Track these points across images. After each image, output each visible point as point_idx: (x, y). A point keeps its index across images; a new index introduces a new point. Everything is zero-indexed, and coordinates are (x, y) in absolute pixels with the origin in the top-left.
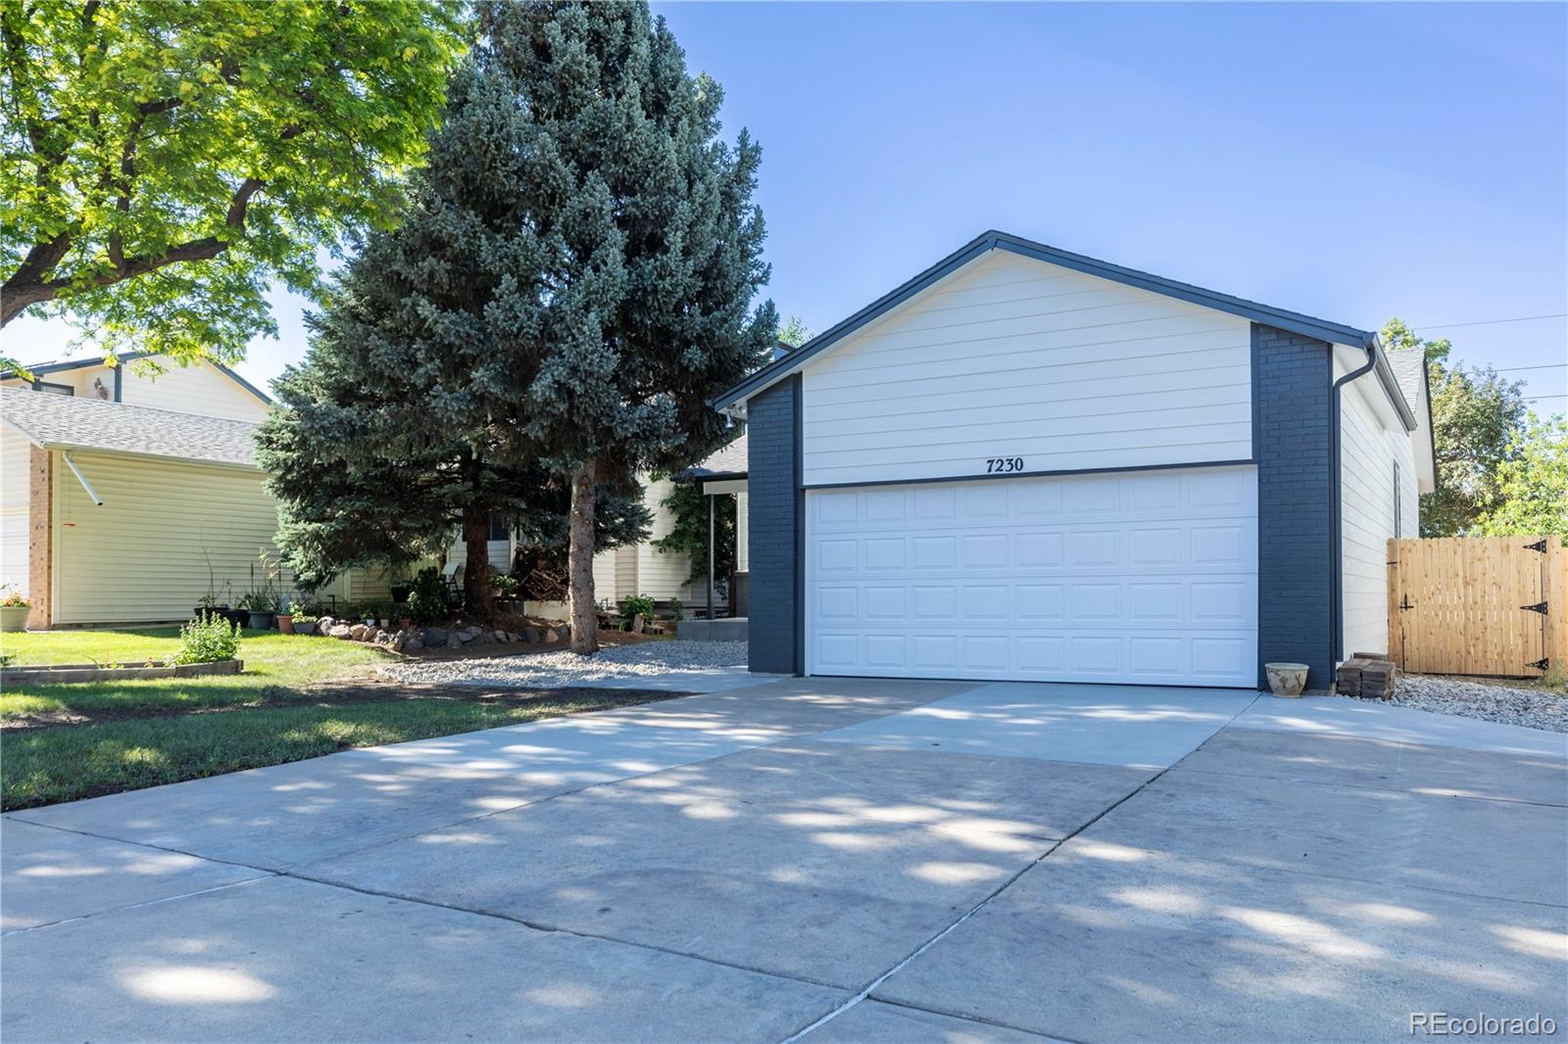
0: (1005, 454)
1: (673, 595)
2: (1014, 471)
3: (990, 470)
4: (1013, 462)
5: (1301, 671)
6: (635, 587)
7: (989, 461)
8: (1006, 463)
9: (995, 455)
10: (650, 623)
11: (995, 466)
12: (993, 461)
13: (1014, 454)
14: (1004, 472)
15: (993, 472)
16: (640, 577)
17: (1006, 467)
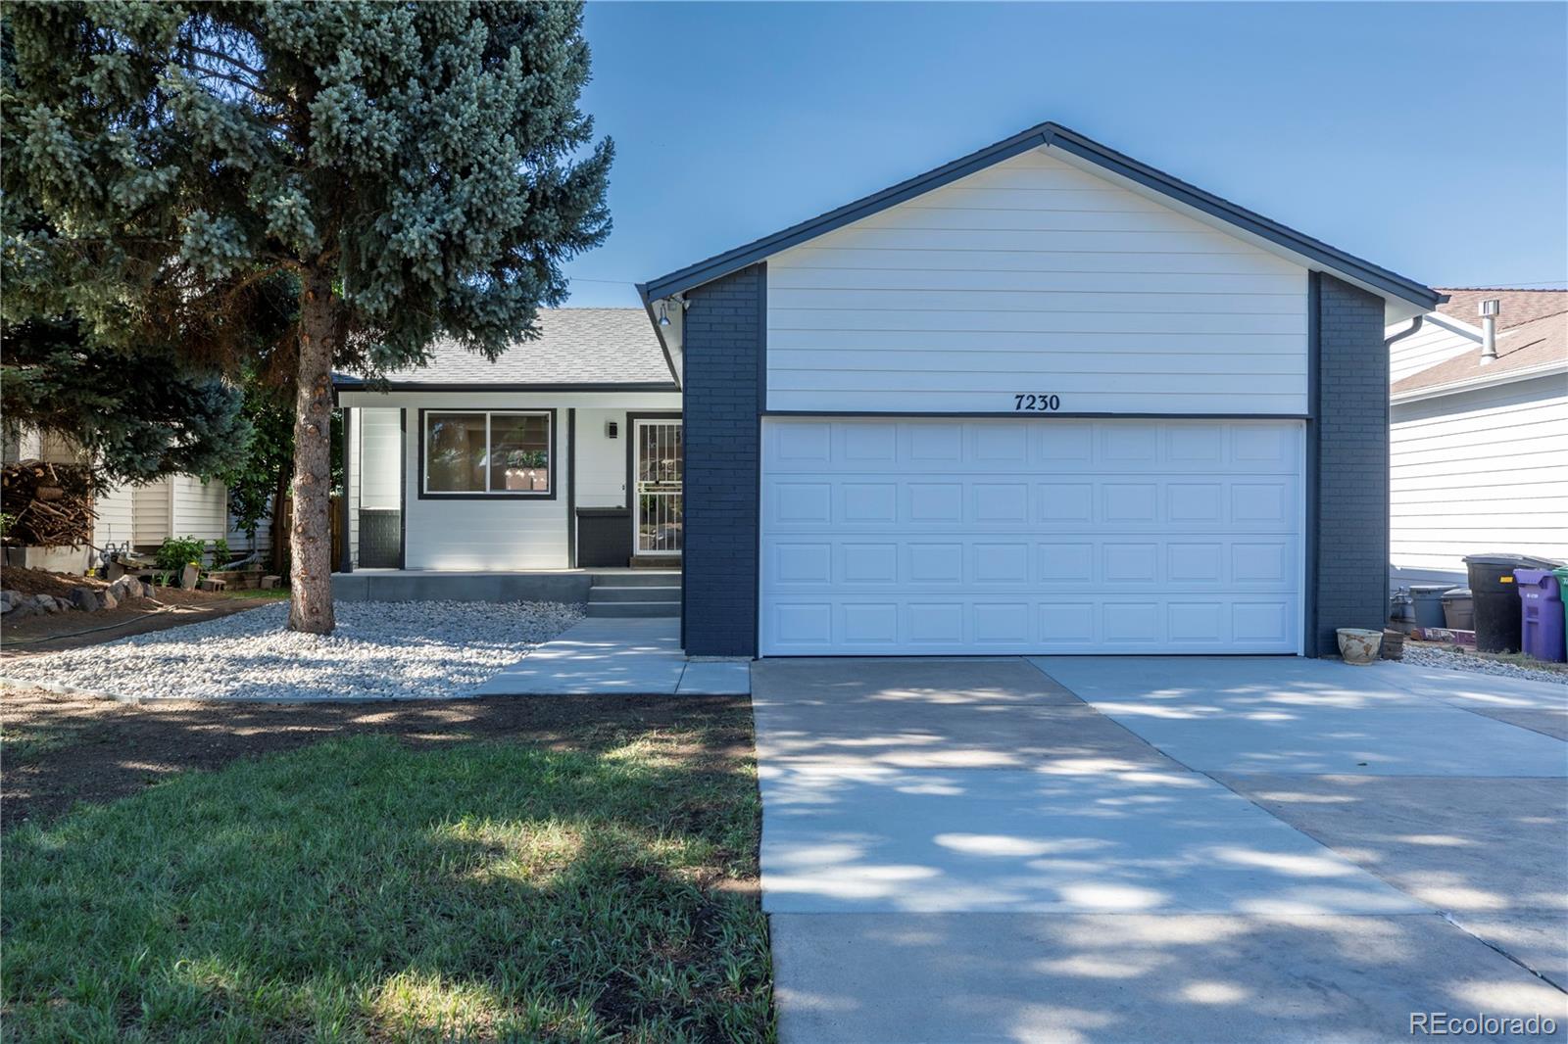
0: (1037, 390)
1: (219, 537)
2: (1049, 410)
3: (1019, 407)
4: (1048, 400)
5: (1374, 638)
6: (168, 525)
7: (1018, 397)
8: (1038, 400)
9: (1027, 388)
10: (206, 576)
11: (1025, 403)
12: (1022, 397)
13: (1049, 390)
14: (1036, 411)
15: (1023, 410)
16: (176, 512)
17: (1039, 404)
